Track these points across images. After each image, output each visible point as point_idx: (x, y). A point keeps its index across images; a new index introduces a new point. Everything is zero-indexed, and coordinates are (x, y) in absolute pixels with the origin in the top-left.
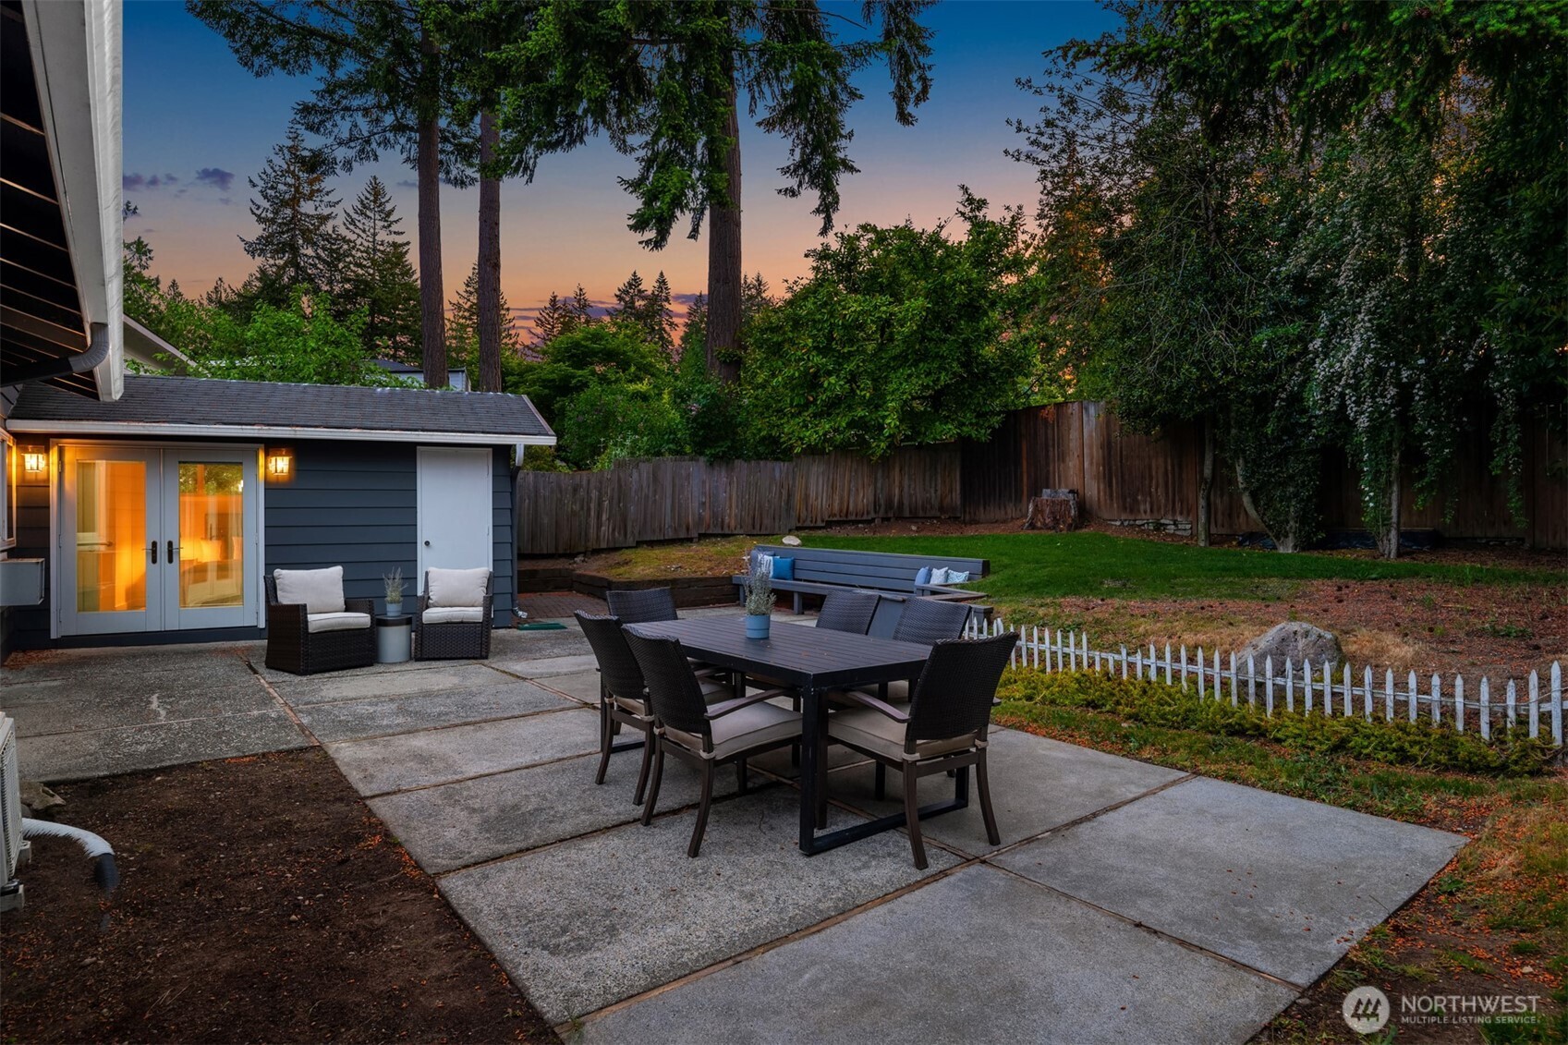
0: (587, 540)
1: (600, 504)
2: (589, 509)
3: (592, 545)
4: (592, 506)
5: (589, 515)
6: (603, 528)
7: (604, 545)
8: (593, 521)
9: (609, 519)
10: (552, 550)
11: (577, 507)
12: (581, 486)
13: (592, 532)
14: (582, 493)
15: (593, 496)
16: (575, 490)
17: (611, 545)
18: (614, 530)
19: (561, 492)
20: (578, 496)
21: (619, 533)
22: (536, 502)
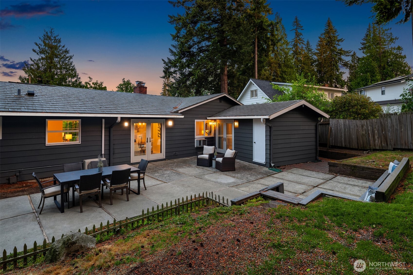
0: (370, 145)
1: (373, 132)
2: (369, 134)
3: (372, 147)
4: (370, 132)
5: (369, 136)
6: (376, 141)
7: (377, 148)
8: (371, 138)
9: (378, 138)
10: (356, 147)
11: (364, 133)
12: (364, 125)
13: (371, 142)
14: (365, 127)
15: (369, 128)
16: (362, 126)
17: (381, 148)
18: (381, 142)
19: (357, 127)
20: (363, 128)
21: (384, 144)
22: (350, 130)
